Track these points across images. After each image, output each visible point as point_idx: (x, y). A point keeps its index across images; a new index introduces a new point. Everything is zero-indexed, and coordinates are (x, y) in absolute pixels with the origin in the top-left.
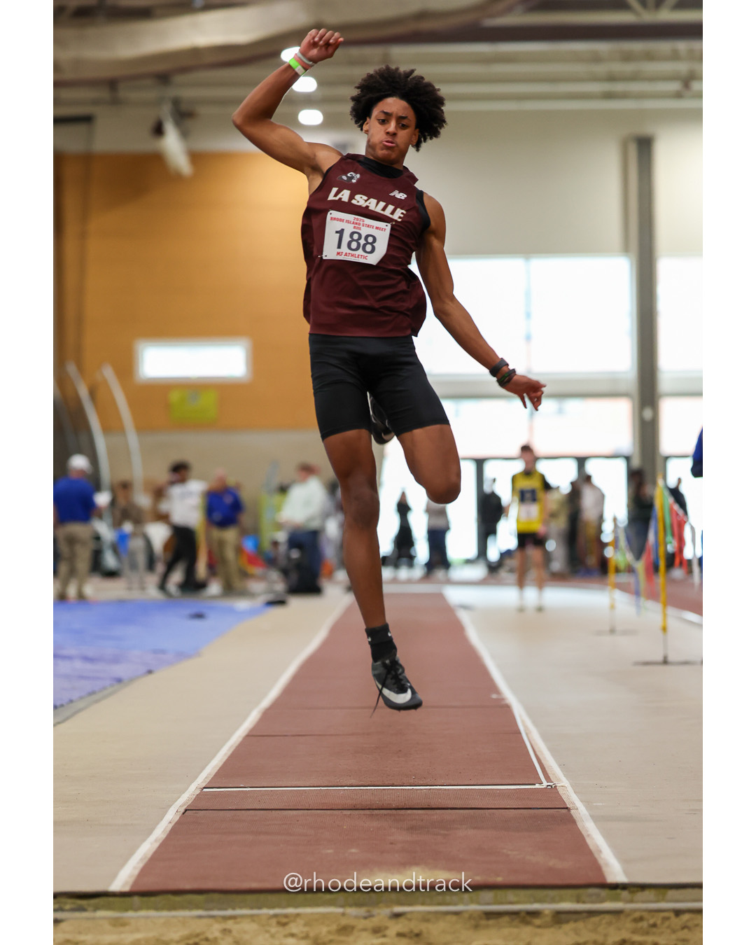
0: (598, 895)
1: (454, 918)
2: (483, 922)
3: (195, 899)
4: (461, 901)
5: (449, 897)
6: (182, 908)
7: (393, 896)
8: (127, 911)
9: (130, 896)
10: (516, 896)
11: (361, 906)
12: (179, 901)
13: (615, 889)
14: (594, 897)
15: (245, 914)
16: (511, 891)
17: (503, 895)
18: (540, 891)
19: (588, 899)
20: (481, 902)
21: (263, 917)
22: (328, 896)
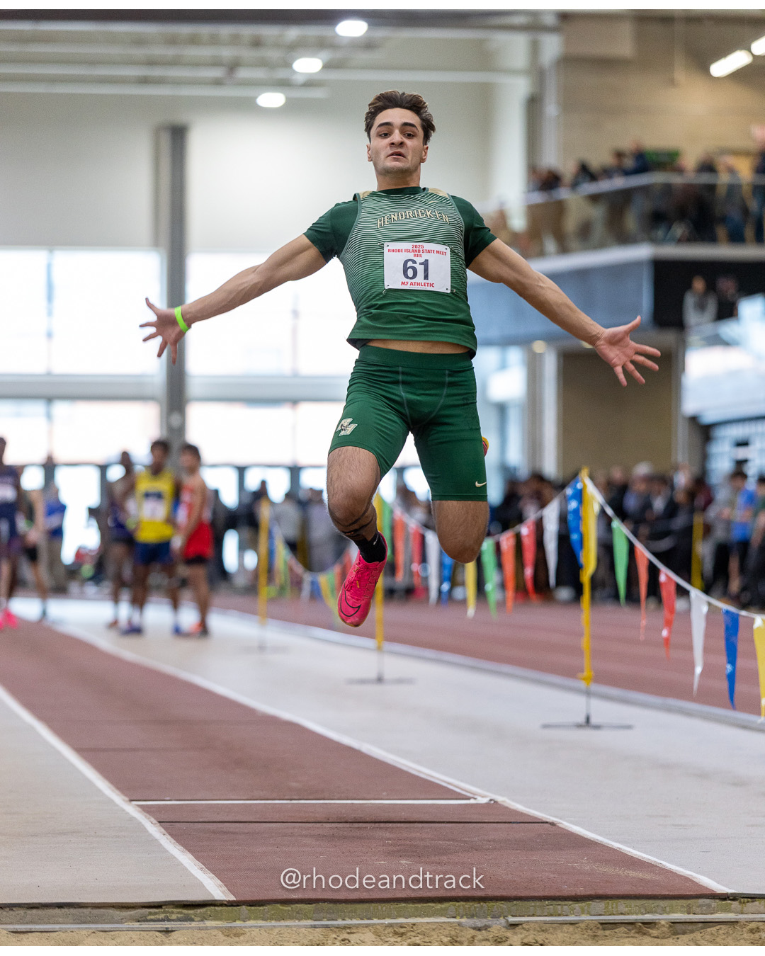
0: (709, 906)
1: (571, 928)
2: (600, 932)
3: (305, 909)
4: (572, 912)
5: (559, 907)
6: (291, 918)
7: (504, 906)
8: (235, 921)
9: (238, 906)
10: (627, 907)
11: (472, 916)
12: (289, 911)
13: (725, 899)
14: (705, 908)
15: (359, 924)
16: (622, 901)
17: (614, 906)
18: (651, 901)
19: (698, 910)
20: (592, 913)
21: (378, 927)
22: (439, 906)
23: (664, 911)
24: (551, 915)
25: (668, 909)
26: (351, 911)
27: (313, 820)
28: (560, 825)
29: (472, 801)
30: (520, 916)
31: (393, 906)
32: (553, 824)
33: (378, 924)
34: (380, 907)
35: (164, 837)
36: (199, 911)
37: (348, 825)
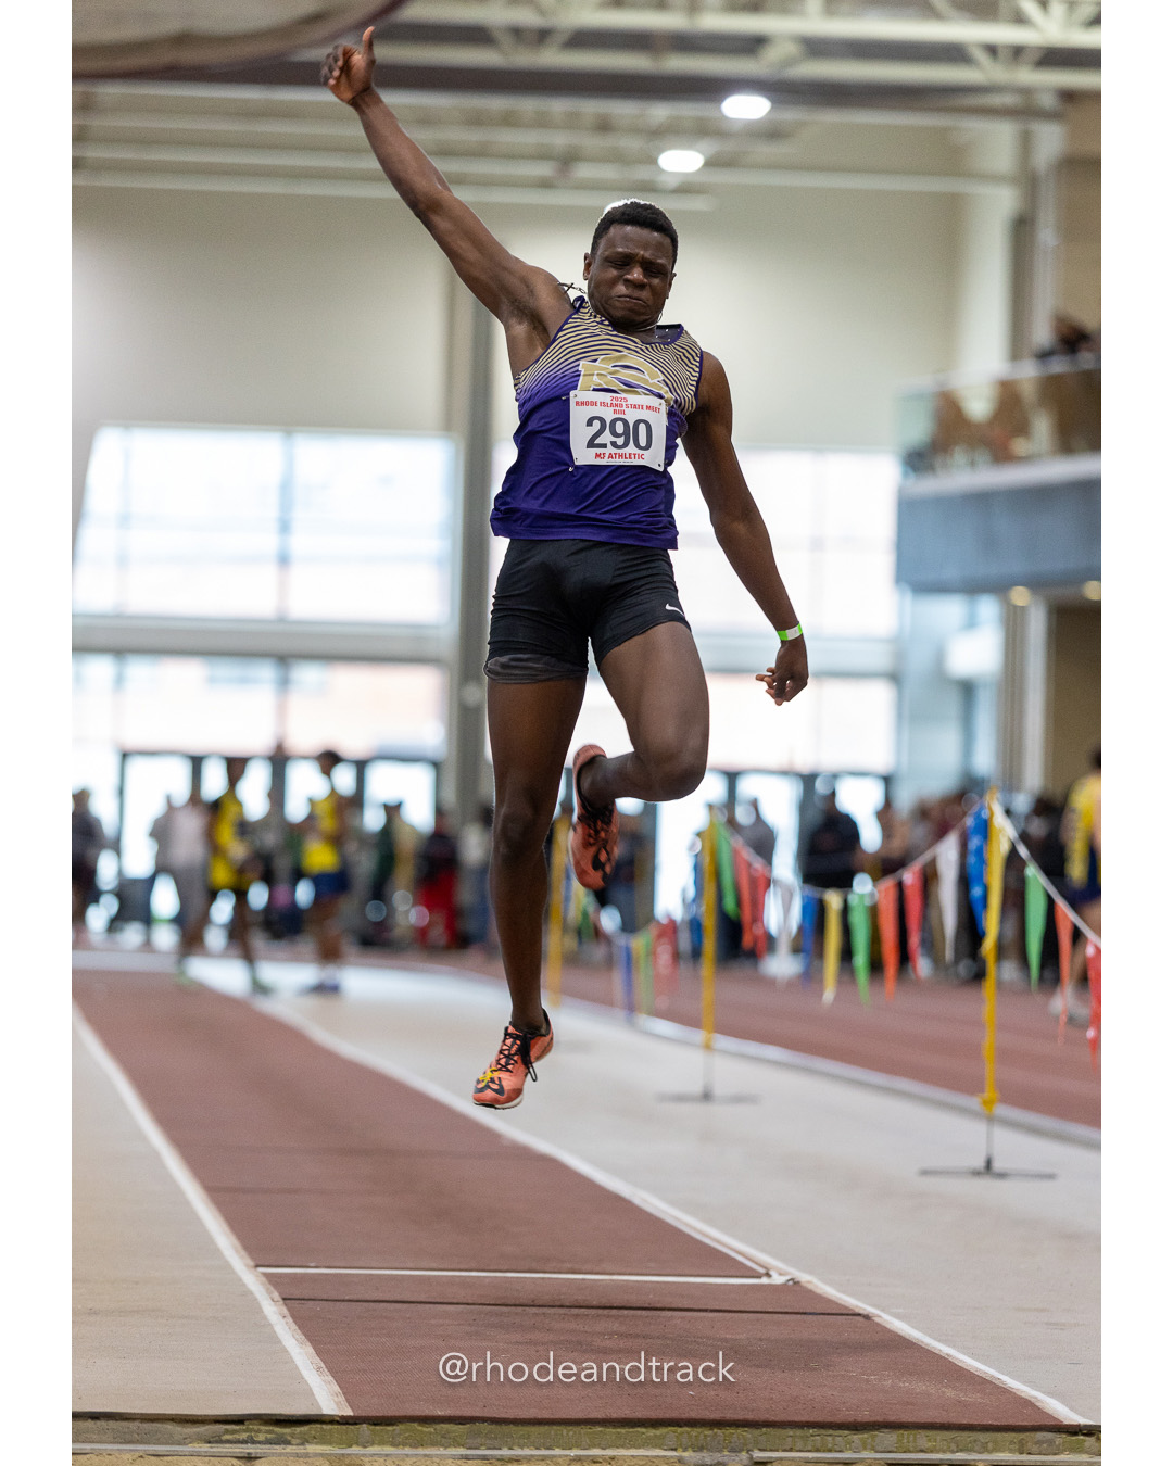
0: (1051, 1442)
3: (454, 1432)
4: (849, 1446)
5: (830, 1438)
6: (434, 1444)
7: (748, 1434)
8: (351, 1446)
9: (356, 1424)
10: (929, 1440)
11: (701, 1449)
12: (431, 1433)
13: (1076, 1434)
14: (1045, 1445)
15: (532, 1456)
16: (923, 1433)
17: (911, 1439)
18: (966, 1434)
19: (1035, 1448)
20: (879, 1448)
21: (560, 1460)
22: (652, 1432)
23: (984, 1449)
24: (818, 1450)
25: (990, 1446)
26: (522, 1437)
27: (512, 1302)
28: (877, 1320)
29: (765, 1280)
30: (771, 1450)
31: (585, 1430)
32: (867, 1317)
33: (560, 1456)
34: (565, 1432)
35: (283, 1321)
36: (298, 1430)
37: (562, 1311)
